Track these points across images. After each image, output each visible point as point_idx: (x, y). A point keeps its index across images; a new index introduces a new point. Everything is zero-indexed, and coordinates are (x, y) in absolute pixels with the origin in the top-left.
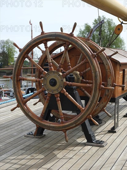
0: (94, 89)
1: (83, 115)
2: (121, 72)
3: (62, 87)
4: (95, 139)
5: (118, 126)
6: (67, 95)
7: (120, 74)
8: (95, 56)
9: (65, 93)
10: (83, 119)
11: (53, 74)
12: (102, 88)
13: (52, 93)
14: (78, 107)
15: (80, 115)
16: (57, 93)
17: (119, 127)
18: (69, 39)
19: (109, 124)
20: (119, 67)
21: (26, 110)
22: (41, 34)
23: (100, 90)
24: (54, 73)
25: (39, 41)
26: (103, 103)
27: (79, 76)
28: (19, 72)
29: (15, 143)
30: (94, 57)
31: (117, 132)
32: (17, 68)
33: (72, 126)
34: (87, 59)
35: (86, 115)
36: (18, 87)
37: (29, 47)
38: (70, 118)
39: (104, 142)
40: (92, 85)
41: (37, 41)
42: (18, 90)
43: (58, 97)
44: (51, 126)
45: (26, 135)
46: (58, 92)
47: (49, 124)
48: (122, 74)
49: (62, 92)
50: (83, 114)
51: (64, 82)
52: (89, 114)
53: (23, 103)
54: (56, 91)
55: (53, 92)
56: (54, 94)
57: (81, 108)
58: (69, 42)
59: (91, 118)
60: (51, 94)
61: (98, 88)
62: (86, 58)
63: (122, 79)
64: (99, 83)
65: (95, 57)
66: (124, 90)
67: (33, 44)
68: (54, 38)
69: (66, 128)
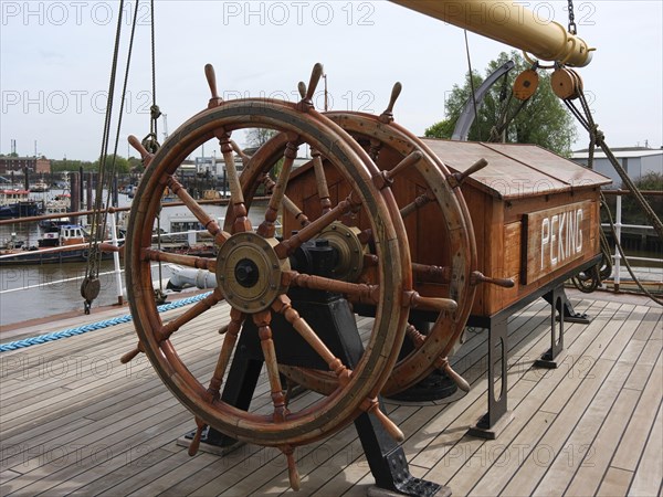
0: (381, 305)
1: (346, 398)
2: (515, 226)
3: (274, 289)
4: (406, 475)
5: (505, 411)
6: (294, 318)
7: (510, 231)
8: (387, 184)
9: (287, 313)
10: (346, 411)
11: (247, 243)
12: (413, 300)
13: (243, 310)
14: (330, 364)
15: (336, 396)
16: (260, 309)
17: (510, 412)
18: (294, 120)
19: (469, 406)
20: (502, 207)
21: (162, 365)
22: (210, 106)
23: (403, 308)
24: (249, 240)
25: (200, 129)
26: (437, 341)
27: (358, 241)
28: (144, 231)
29: (132, 473)
30: (382, 184)
31: (496, 435)
32: (137, 218)
33: (307, 435)
34: (355, 191)
35: (358, 399)
36: (140, 282)
37: (171, 151)
38: (329, 384)
39: (437, 487)
40: (376, 286)
41: (196, 131)
42: (139, 294)
43: (264, 324)
44: (242, 429)
45: (183, 438)
46: (263, 308)
47: (236, 419)
48: (519, 231)
49: (277, 309)
50: (345, 392)
51: (283, 273)
52: (370, 395)
53: (156, 339)
54: (258, 302)
55: (246, 307)
56: (250, 315)
57: (342, 370)
58: (296, 133)
59: (375, 408)
60: (242, 313)
61: (396, 300)
62: (353, 188)
63: (517, 248)
64: (400, 283)
65: (385, 186)
66: (525, 283)
67: (184, 139)
68: (248, 117)
69: (289, 441)
